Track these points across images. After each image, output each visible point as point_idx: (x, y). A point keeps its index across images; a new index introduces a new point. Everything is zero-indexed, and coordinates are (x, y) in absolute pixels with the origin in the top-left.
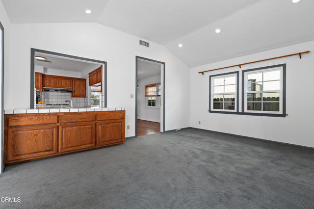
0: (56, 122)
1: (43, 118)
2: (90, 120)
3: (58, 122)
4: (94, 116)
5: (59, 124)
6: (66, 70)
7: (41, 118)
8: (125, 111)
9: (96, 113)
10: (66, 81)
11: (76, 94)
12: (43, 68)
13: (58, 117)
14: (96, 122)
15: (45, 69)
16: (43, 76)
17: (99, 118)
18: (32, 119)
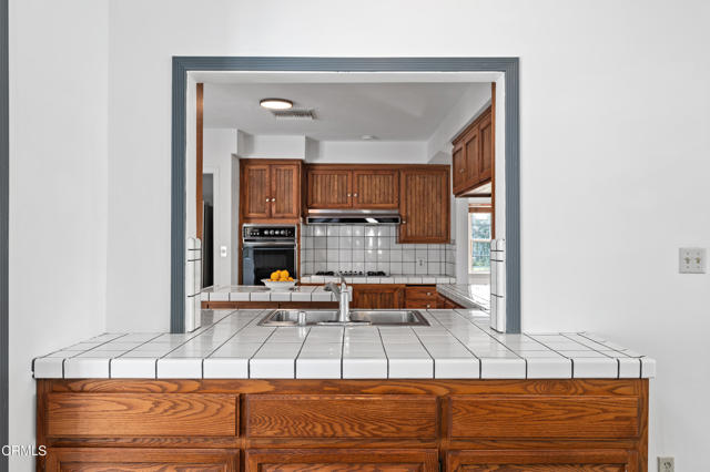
0: (231, 430)
1: (175, 405)
2: (410, 429)
3: (241, 430)
4: (432, 410)
5: (244, 442)
6: (374, 138)
7: (167, 405)
8: (642, 384)
9: (442, 392)
10: (377, 180)
11: (412, 229)
12: (302, 139)
13: (241, 400)
14: (445, 444)
15: (312, 144)
16: (307, 169)
17: (458, 426)
18: (130, 407)
